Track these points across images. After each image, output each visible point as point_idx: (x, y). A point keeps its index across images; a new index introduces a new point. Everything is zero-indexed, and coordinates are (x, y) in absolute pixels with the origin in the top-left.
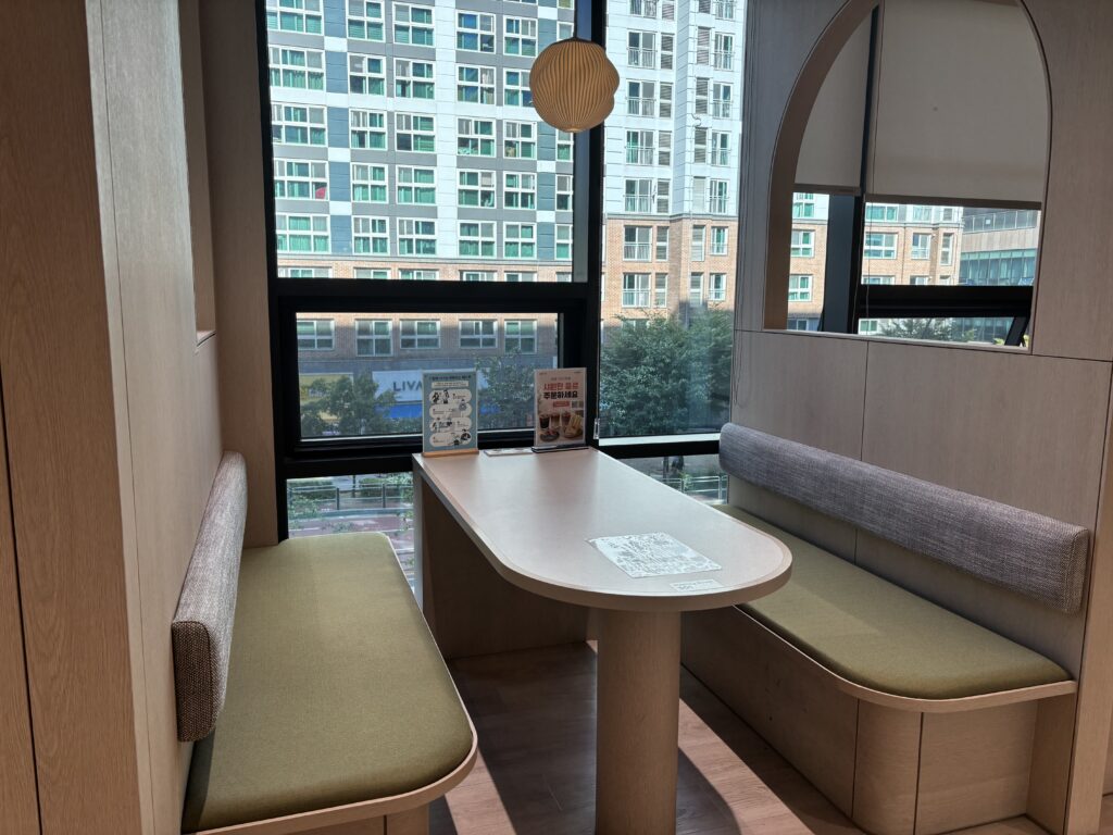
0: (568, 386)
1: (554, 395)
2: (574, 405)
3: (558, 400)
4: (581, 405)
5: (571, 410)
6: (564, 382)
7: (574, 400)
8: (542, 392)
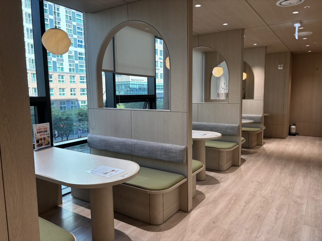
0: (44, 129)
1: (40, 132)
2: (47, 134)
3: (41, 134)
4: (49, 134)
5: (46, 136)
6: (43, 128)
7: (47, 133)
8: (36, 132)
